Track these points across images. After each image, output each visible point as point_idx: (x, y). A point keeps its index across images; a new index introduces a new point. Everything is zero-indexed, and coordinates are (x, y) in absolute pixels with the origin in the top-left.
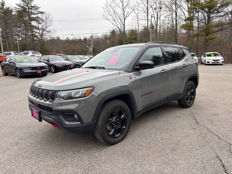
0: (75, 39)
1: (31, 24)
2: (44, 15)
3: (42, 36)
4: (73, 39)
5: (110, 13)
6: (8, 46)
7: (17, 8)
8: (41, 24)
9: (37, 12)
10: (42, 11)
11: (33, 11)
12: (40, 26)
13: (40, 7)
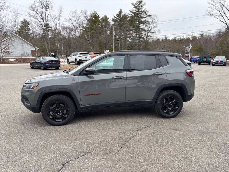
0: (183, 39)
1: (139, 27)
2: (151, 18)
3: (147, 37)
4: (181, 38)
5: (217, 8)
6: (120, 47)
7: (130, 15)
8: (147, 26)
9: (145, 16)
10: (150, 15)
11: (142, 15)
12: (146, 28)
13: (148, 11)
